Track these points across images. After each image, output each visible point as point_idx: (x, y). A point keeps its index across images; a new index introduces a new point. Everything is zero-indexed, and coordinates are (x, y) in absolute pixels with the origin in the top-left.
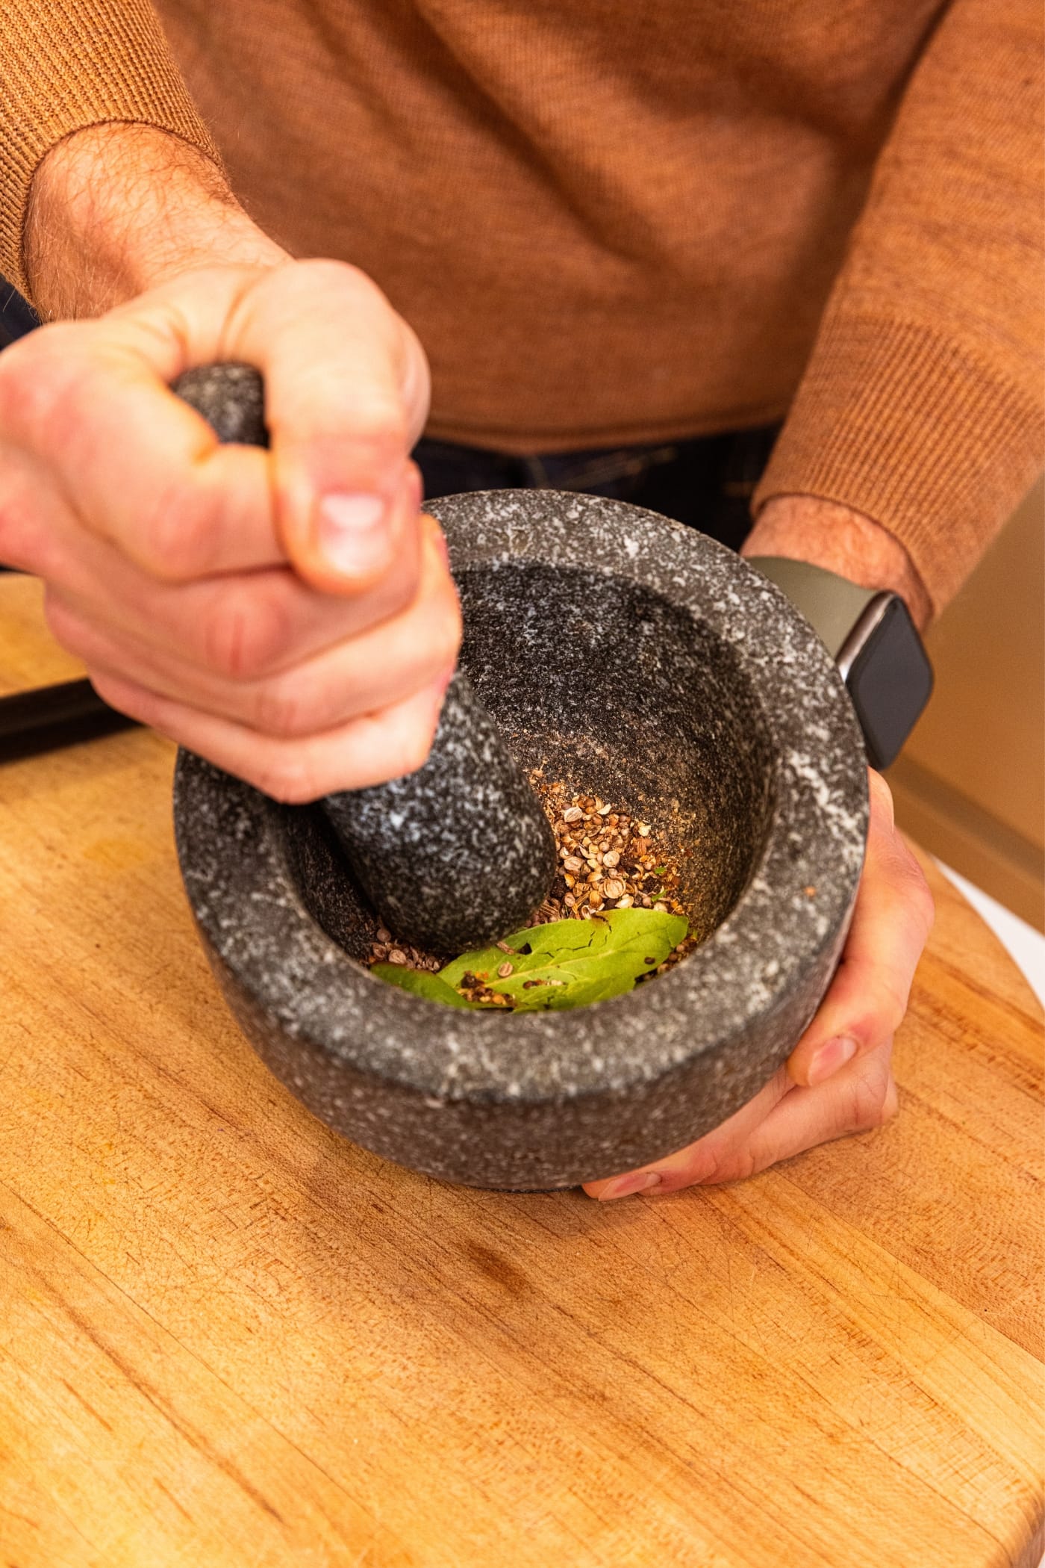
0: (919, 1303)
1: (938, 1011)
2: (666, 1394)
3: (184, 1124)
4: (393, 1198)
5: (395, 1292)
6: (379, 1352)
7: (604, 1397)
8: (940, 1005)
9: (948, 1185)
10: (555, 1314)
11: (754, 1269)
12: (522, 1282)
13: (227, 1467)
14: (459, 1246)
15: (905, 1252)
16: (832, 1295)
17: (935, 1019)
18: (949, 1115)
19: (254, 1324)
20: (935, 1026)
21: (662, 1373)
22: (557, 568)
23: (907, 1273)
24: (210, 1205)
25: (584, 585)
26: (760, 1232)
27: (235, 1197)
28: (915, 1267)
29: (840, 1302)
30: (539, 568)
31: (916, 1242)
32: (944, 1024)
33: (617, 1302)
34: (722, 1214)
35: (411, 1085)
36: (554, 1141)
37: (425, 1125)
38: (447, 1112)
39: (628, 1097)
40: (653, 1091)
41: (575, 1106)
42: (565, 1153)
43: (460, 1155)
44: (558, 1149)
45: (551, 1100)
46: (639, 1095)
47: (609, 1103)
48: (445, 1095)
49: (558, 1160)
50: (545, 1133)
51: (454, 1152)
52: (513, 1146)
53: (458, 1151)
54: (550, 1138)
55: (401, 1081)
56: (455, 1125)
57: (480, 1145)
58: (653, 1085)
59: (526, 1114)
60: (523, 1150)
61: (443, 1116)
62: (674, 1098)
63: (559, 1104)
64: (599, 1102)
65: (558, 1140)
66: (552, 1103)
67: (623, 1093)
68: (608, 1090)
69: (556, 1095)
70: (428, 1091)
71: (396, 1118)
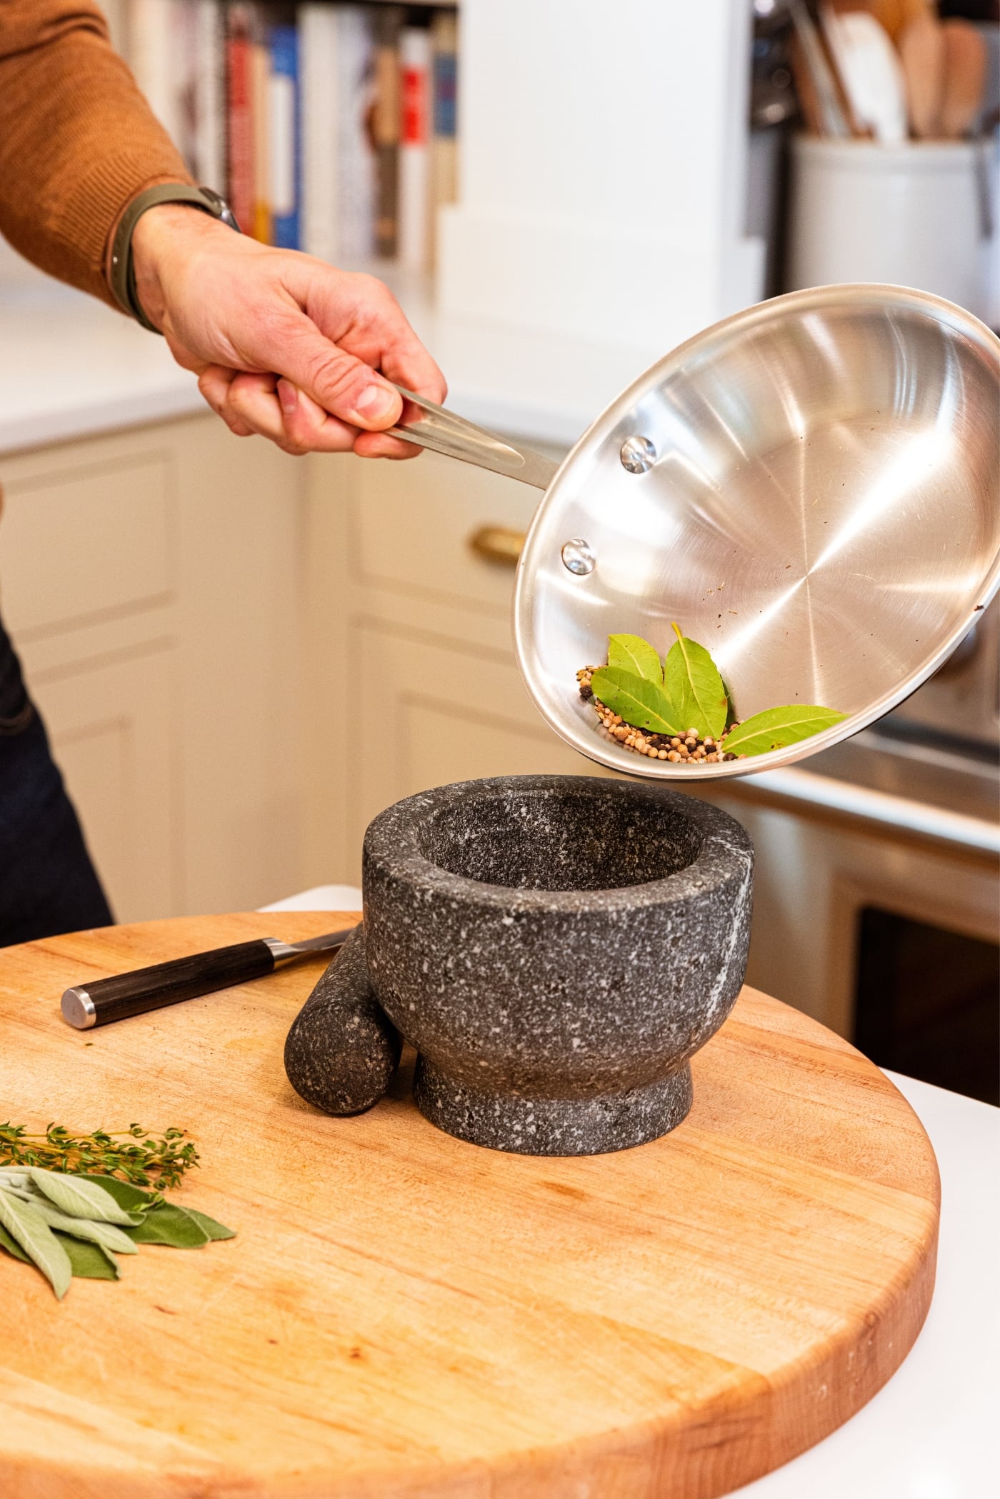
0: (826, 1178)
1: (796, 1059)
2: (686, 1228)
3: (345, 1153)
4: (489, 1169)
5: (508, 1206)
6: (508, 1230)
7: (650, 1233)
8: (796, 1056)
9: (826, 1129)
10: (608, 1204)
11: (721, 1175)
12: (583, 1195)
13: (437, 1282)
14: (538, 1184)
15: (812, 1159)
16: (772, 1180)
17: (796, 1063)
18: (818, 1101)
19: (427, 1227)
20: (797, 1065)
21: (681, 1219)
22: (581, 797)
23: (814, 1166)
24: (379, 1183)
25: (596, 808)
26: (719, 1159)
27: (392, 1179)
28: (817, 1163)
29: (778, 1182)
30: (570, 798)
31: (815, 1153)
32: (801, 1064)
33: (643, 1196)
34: (693, 1155)
35: (496, 906)
36: (574, 966)
37: (501, 952)
38: (515, 927)
39: (617, 922)
40: (631, 923)
41: (588, 921)
42: (580, 985)
43: (519, 989)
44: (576, 978)
45: (574, 912)
46: (624, 922)
47: (607, 924)
48: (514, 910)
49: (575, 996)
50: (569, 951)
51: (516, 987)
52: (550, 969)
53: (517, 984)
54: (572, 959)
55: (490, 906)
56: (519, 945)
57: (531, 971)
58: (632, 916)
59: (560, 926)
60: (555, 976)
61: (513, 934)
62: (643, 940)
63: (579, 917)
64: (601, 920)
65: (576, 963)
66: (575, 916)
67: (615, 916)
68: (606, 911)
69: (578, 911)
70: (506, 908)
71: (484, 953)
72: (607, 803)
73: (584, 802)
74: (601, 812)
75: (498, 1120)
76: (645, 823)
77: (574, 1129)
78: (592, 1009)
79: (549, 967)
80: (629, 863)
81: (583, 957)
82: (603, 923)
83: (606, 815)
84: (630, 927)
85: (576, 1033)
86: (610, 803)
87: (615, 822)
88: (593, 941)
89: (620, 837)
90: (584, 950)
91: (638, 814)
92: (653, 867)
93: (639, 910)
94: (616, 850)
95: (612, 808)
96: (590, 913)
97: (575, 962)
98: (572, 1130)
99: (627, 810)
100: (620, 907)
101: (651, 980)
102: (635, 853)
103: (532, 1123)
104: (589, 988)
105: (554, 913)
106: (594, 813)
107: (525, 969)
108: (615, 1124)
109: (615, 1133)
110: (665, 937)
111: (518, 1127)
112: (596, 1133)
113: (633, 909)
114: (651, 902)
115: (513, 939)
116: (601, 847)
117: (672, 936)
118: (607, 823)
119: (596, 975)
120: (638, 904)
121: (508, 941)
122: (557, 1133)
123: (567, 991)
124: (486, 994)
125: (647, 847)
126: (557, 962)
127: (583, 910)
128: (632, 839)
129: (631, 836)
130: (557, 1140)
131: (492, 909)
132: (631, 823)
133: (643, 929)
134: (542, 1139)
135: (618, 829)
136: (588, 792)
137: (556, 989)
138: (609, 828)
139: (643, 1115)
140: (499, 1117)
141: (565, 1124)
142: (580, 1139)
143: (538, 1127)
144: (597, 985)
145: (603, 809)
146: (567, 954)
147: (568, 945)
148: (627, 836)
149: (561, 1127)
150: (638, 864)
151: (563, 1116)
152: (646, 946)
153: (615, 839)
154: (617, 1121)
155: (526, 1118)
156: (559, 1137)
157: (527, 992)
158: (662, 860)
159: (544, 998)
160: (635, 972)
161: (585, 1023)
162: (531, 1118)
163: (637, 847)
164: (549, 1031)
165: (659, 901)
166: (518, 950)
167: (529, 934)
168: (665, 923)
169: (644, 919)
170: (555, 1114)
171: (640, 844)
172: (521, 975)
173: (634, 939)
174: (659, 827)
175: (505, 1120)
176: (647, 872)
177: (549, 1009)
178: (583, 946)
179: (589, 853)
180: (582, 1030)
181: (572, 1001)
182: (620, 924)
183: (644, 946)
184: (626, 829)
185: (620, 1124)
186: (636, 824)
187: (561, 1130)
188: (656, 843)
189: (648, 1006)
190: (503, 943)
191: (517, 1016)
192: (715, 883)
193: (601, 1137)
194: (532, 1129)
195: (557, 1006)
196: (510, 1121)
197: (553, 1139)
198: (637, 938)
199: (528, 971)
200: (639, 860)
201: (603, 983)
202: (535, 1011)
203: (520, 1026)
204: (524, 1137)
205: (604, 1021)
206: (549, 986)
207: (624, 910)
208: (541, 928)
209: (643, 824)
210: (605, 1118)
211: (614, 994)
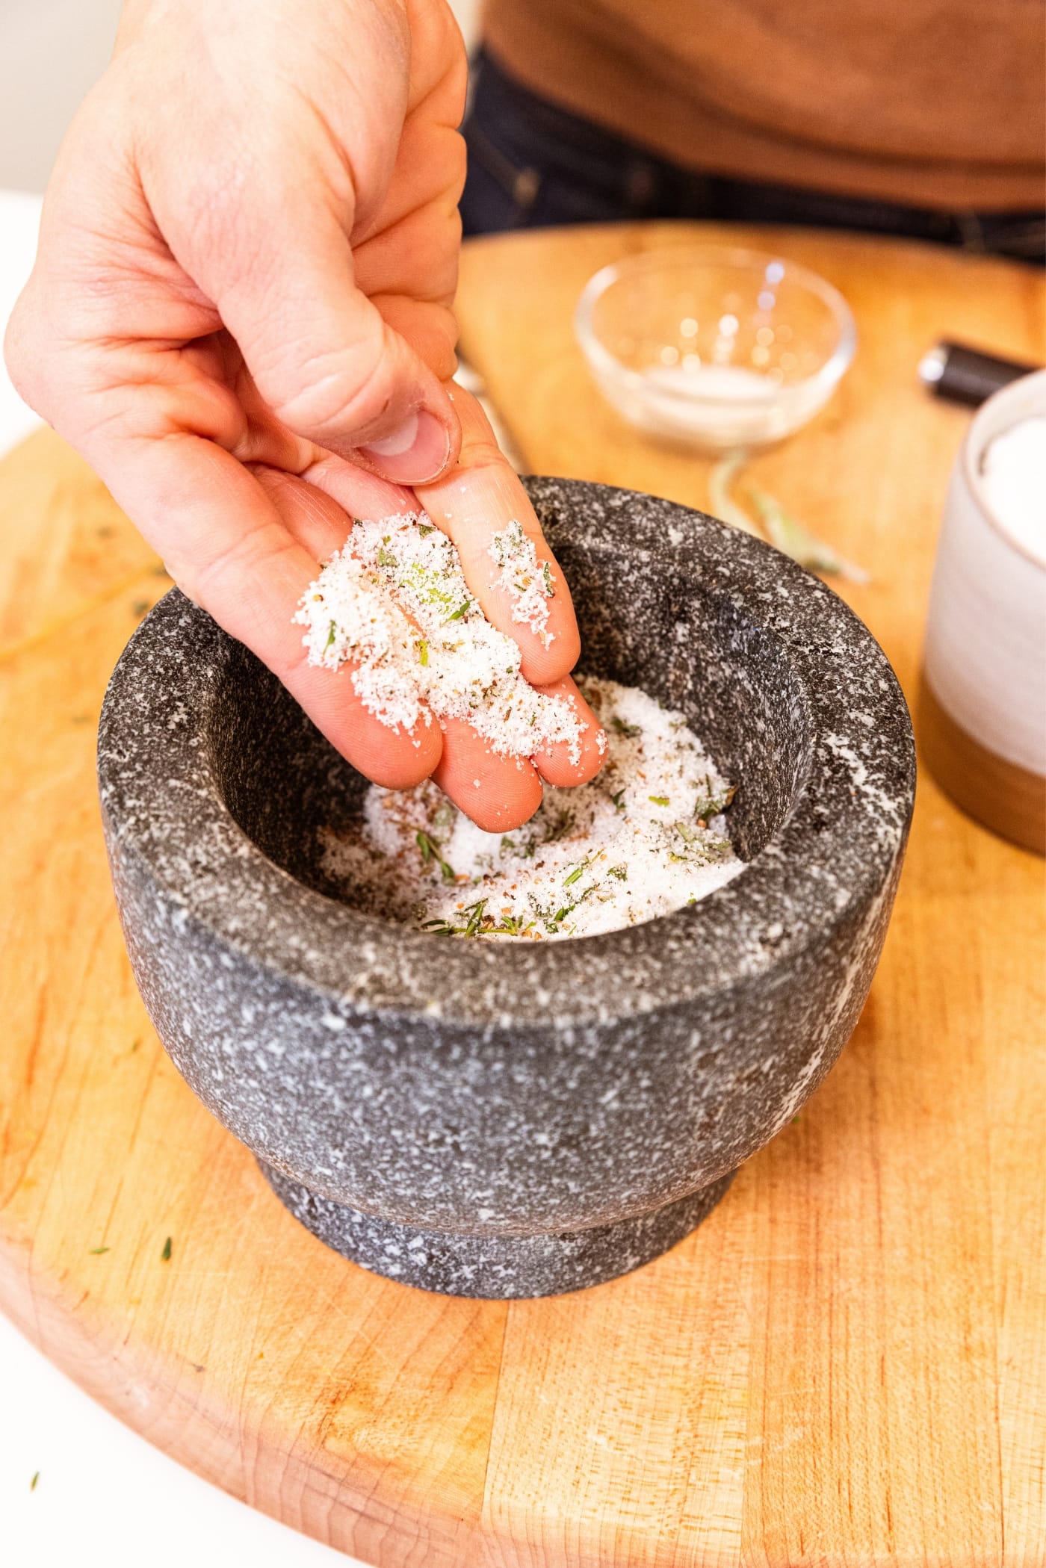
35: (309, 989)
36: (478, 1113)
37: (322, 1067)
38: (349, 1036)
39: (575, 1046)
40: (606, 1048)
41: (507, 1045)
42: (491, 1142)
43: (363, 1129)
44: (483, 1130)
45: (477, 1028)
46: (590, 1047)
47: (551, 1051)
48: (348, 1006)
49: (482, 1155)
50: (467, 1090)
51: (356, 1124)
52: (426, 1113)
53: (360, 1122)
54: (474, 1103)
55: (296, 985)
56: (358, 1065)
57: (387, 1108)
58: (608, 1036)
59: (445, 1049)
60: (438, 1123)
61: (344, 1045)
62: (633, 1072)
63: (487, 1038)
64: (537, 1045)
65: (483, 1111)
66: (479, 1035)
67: (569, 1038)
68: (551, 1028)
69: (485, 1024)
70: (329, 999)
71: (289, 1057)
72: (639, 569)
73: (595, 560)
74: (627, 583)
75: (357, 1228)
76: (710, 627)
77: (500, 1267)
78: (517, 1174)
79: (423, 1109)
80: (675, 685)
81: (498, 1100)
82: (543, 1050)
83: (636, 590)
84: (604, 1054)
85: (486, 1203)
86: (646, 571)
87: (652, 607)
88: (519, 1079)
89: (659, 634)
90: (498, 1091)
91: (697, 604)
92: (716, 709)
93: (625, 1023)
94: (653, 655)
95: (650, 580)
96: (514, 1030)
97: (480, 1108)
98: (495, 1268)
99: (677, 592)
100: (584, 1018)
101: (648, 1126)
102: (687, 671)
103: (419, 1250)
104: (511, 1146)
105: (433, 1026)
106: (615, 582)
107: (374, 1104)
108: (580, 1258)
109: (580, 1269)
110: (686, 1058)
111: (394, 1250)
112: (541, 1272)
113: (613, 1022)
114: (657, 1002)
115: (344, 1055)
116: (625, 643)
117: (700, 1054)
118: (638, 604)
119: (525, 1128)
120: (626, 1009)
121: (336, 1053)
122: (467, 1271)
123: (463, 1147)
124: (300, 1118)
125: (710, 669)
126: (440, 1104)
127: (497, 1024)
128: (684, 644)
129: (681, 639)
130: (466, 1280)
131: (301, 992)
132: (683, 617)
133: (633, 1054)
134: (438, 1275)
135: (657, 620)
136: (605, 541)
137: (440, 1142)
138: (641, 614)
139: (638, 1234)
140: (361, 1225)
141: (482, 1259)
142: (509, 1281)
143: (430, 1257)
144: (529, 1142)
145: (631, 578)
146: (461, 1095)
147: (465, 1082)
148: (675, 637)
149: (474, 1262)
150: (690, 693)
151: (478, 1248)
152: (640, 1079)
153: (652, 636)
154: (585, 1252)
155: (408, 1241)
156: (470, 1276)
157: (380, 1136)
158: (736, 705)
159: (415, 1152)
160: (612, 1120)
161: (501, 1192)
162: (417, 1242)
163: (692, 662)
164: (429, 1194)
165: (674, 999)
166: (358, 1072)
167: (379, 1054)
168: (686, 1038)
169: (635, 1038)
170: (463, 1245)
171: (697, 658)
172: (366, 1110)
173: (612, 1073)
174: (734, 645)
175: (371, 1233)
176: (706, 713)
177: (428, 1167)
178: (499, 1084)
179: (601, 650)
180: (497, 1200)
181: (474, 1161)
182: (582, 1051)
183: (634, 1080)
184: (672, 625)
185: (590, 1256)
186: (692, 622)
187: (474, 1267)
188: (728, 672)
189: (641, 1162)
190: (326, 1054)
191: (363, 1164)
192: (812, 926)
193: (552, 1277)
194: (421, 1259)
195: (444, 1165)
196: (380, 1237)
197: (459, 1277)
198: (619, 1070)
199: (381, 1108)
200: (695, 685)
201: (542, 1139)
202: (398, 1166)
203: (370, 1178)
204: (404, 1266)
205: (543, 1188)
206: (426, 1136)
207: (591, 1025)
208: (403, 1048)
209: (705, 625)
210: (561, 1251)
211: (564, 1152)
